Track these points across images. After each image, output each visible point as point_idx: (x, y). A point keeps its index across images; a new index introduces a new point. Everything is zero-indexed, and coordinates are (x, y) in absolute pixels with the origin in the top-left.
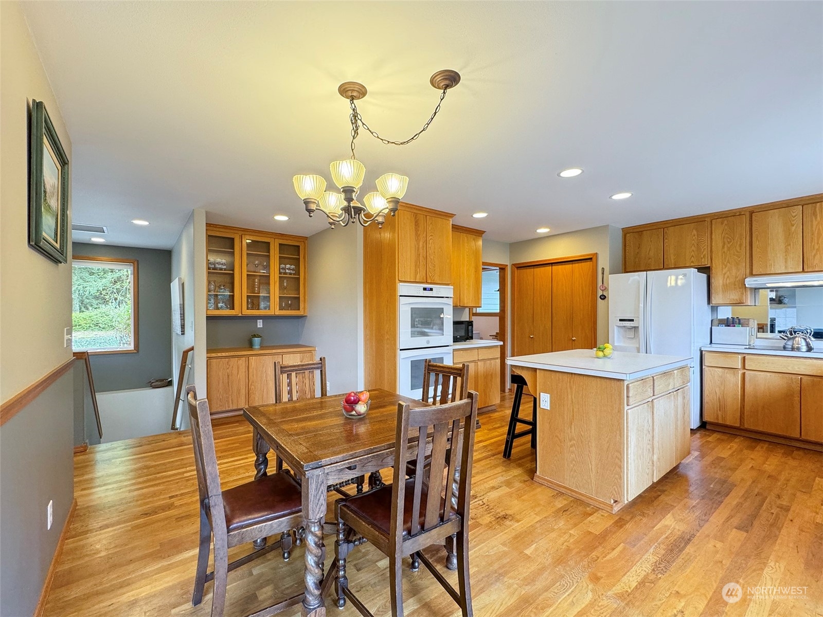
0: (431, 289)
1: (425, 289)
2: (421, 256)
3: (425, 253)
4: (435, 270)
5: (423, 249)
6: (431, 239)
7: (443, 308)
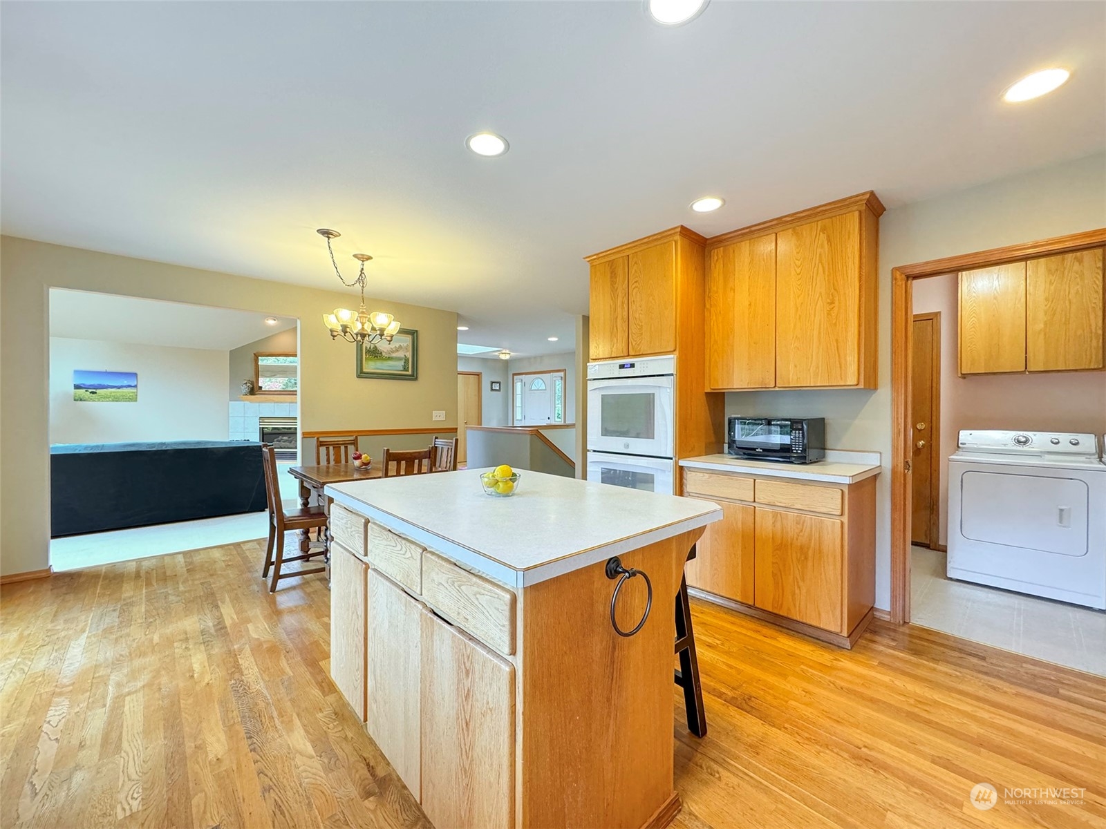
0: (632, 366)
1: (622, 366)
2: (620, 317)
3: (626, 313)
4: (642, 334)
5: (623, 308)
6: (636, 287)
7: (654, 394)
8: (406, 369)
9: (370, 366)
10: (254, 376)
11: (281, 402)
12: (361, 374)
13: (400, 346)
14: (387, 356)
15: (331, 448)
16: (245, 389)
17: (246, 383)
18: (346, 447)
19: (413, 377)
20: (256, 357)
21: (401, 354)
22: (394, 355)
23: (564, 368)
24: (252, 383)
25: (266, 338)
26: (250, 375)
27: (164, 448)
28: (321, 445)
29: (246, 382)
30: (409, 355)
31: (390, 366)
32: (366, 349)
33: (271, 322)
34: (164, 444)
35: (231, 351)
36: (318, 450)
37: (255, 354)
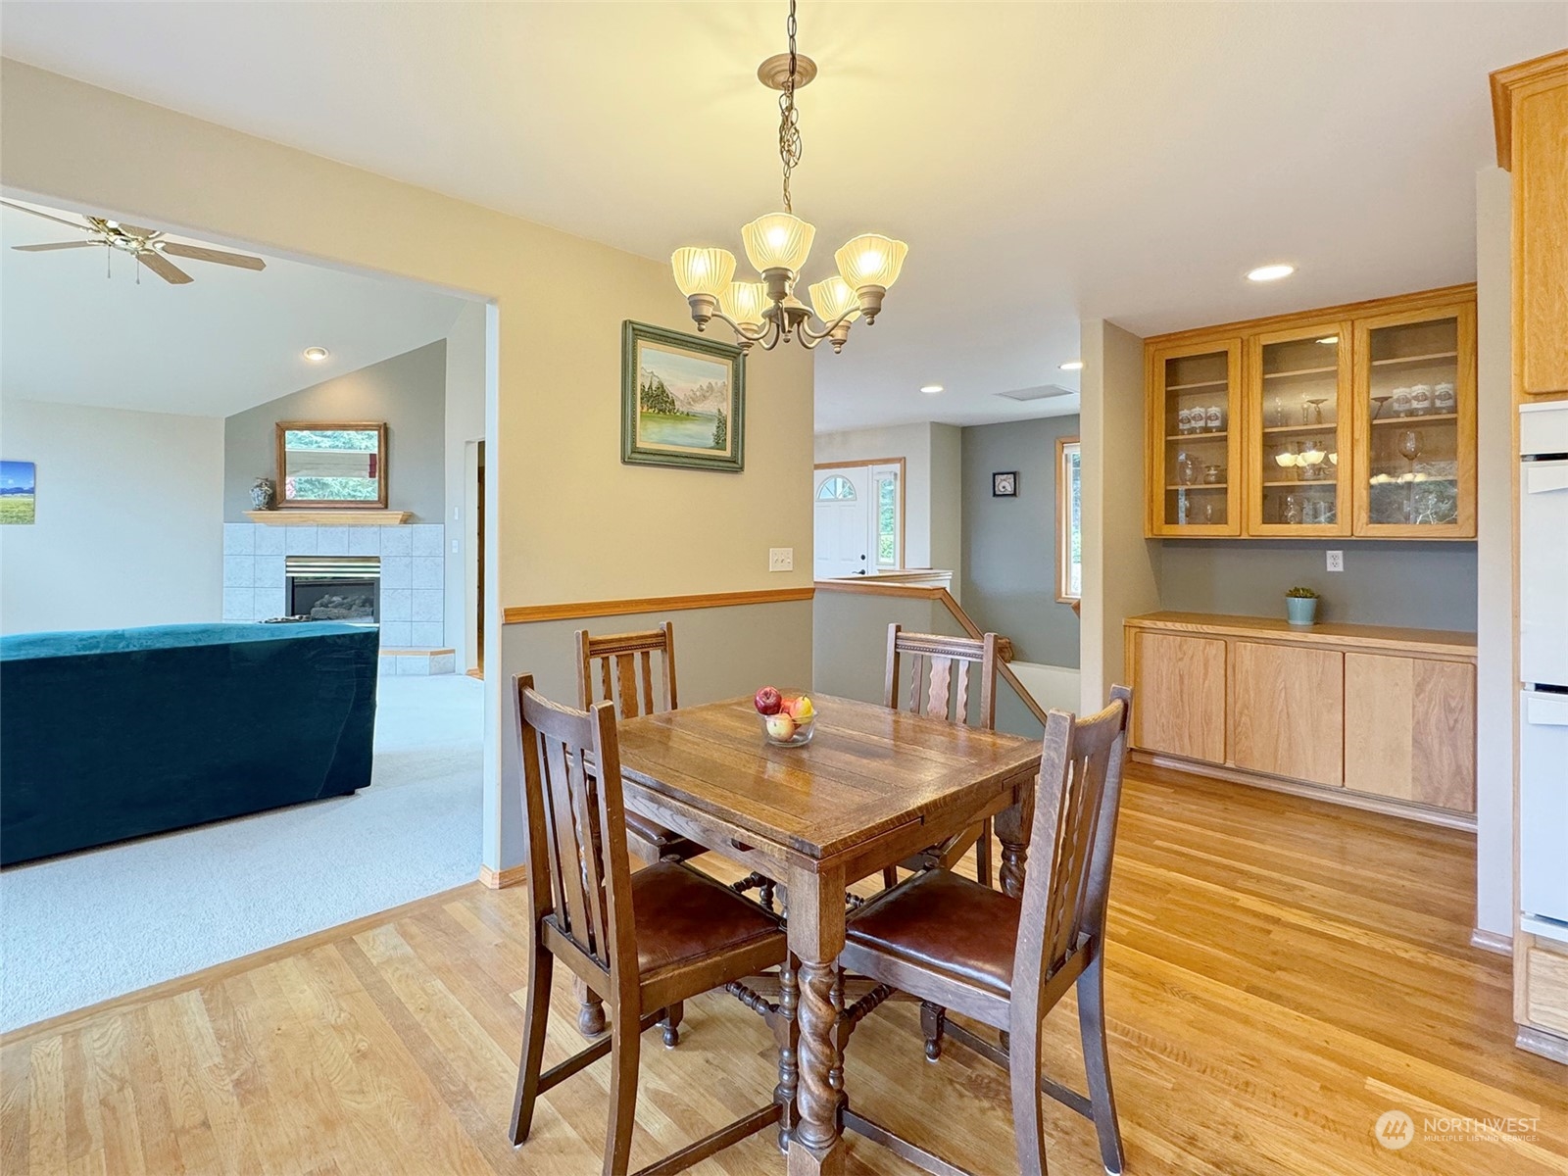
8: (719, 444)
9: (653, 435)
10: (276, 471)
11: (332, 526)
12: (633, 456)
13: (710, 387)
14: (685, 409)
15: (613, 659)
16: (258, 497)
17: (260, 486)
18: (645, 655)
19: (733, 465)
20: (281, 430)
21: (709, 407)
22: (698, 408)
23: (901, 456)
24: (272, 486)
25: (302, 391)
26: (267, 466)
27: (121, 647)
28: (594, 653)
29: (259, 481)
30: (727, 410)
31: (691, 437)
32: (643, 390)
33: (316, 357)
34: (119, 636)
35: (227, 419)
36: (587, 667)
37: (277, 424)
